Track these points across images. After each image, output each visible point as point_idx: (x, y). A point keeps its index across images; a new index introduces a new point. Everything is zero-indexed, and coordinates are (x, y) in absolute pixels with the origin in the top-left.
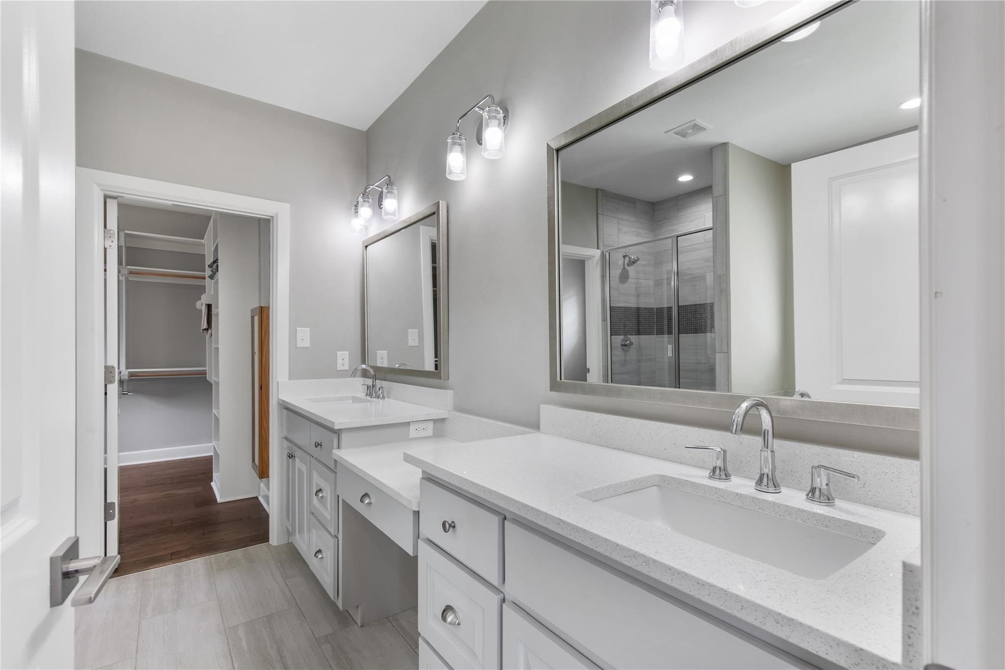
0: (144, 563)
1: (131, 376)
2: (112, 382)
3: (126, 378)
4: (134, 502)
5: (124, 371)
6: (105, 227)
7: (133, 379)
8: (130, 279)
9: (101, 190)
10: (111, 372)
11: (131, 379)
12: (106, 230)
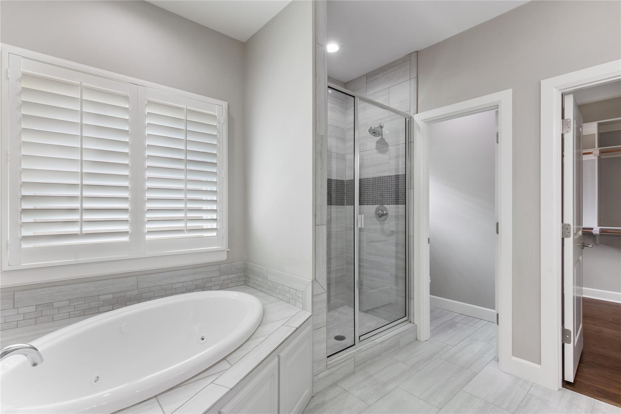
0: (597, 391)
1: (602, 232)
2: (568, 236)
3: (598, 233)
4: (599, 332)
5: (597, 228)
6: (563, 118)
7: (604, 234)
8: (603, 157)
9: (559, 90)
10: (567, 229)
11: (602, 234)
12: (564, 120)
